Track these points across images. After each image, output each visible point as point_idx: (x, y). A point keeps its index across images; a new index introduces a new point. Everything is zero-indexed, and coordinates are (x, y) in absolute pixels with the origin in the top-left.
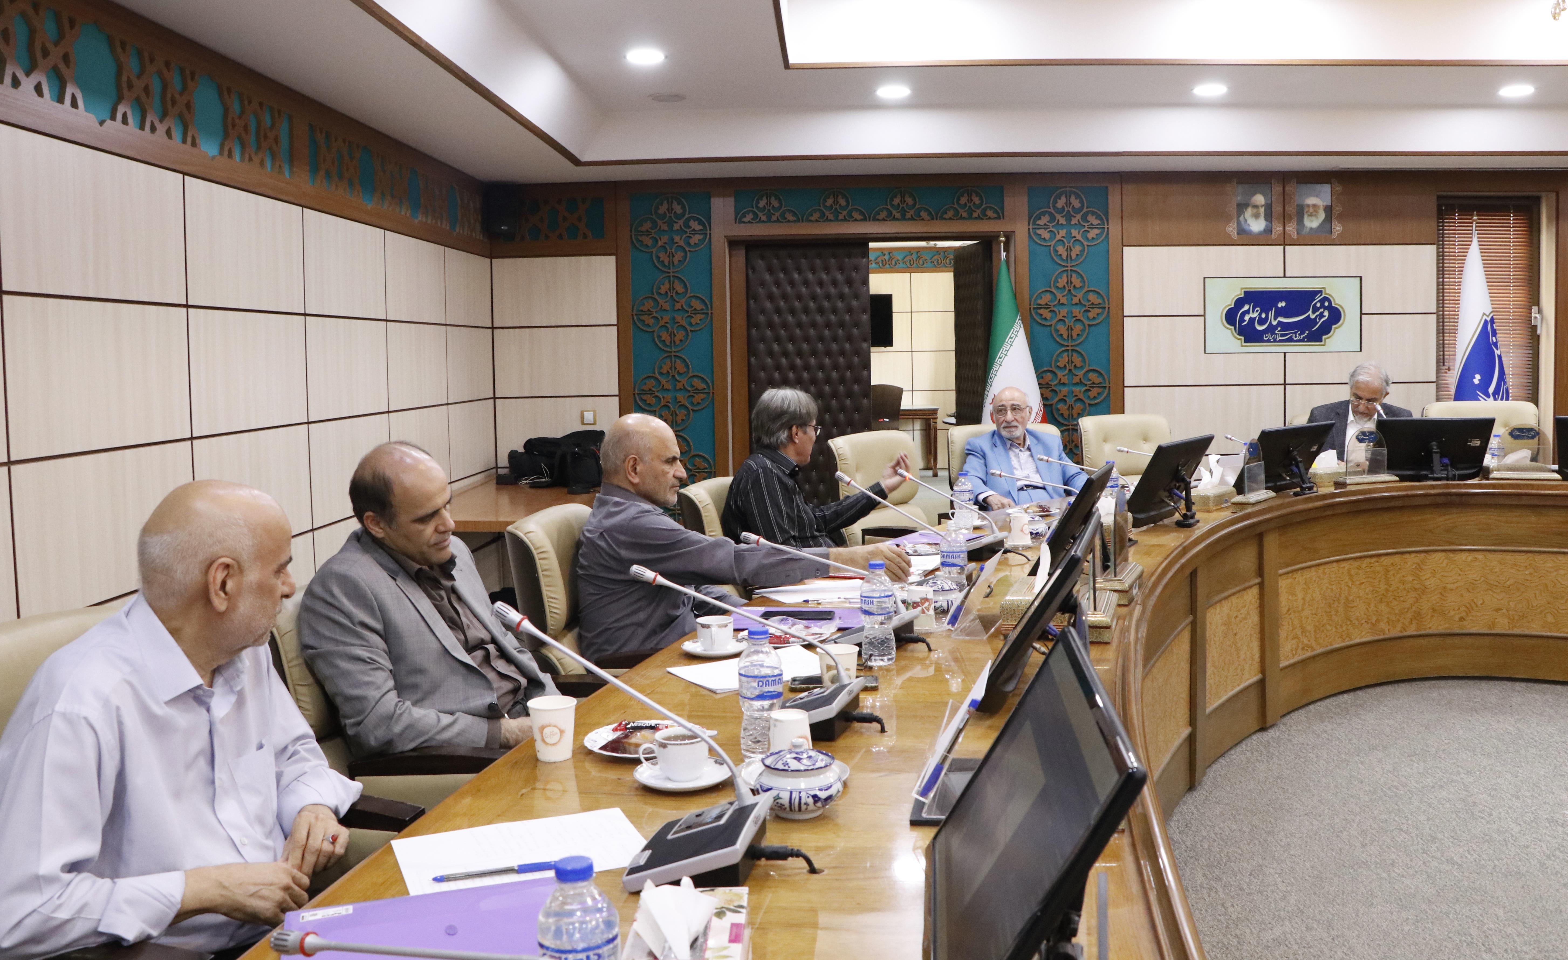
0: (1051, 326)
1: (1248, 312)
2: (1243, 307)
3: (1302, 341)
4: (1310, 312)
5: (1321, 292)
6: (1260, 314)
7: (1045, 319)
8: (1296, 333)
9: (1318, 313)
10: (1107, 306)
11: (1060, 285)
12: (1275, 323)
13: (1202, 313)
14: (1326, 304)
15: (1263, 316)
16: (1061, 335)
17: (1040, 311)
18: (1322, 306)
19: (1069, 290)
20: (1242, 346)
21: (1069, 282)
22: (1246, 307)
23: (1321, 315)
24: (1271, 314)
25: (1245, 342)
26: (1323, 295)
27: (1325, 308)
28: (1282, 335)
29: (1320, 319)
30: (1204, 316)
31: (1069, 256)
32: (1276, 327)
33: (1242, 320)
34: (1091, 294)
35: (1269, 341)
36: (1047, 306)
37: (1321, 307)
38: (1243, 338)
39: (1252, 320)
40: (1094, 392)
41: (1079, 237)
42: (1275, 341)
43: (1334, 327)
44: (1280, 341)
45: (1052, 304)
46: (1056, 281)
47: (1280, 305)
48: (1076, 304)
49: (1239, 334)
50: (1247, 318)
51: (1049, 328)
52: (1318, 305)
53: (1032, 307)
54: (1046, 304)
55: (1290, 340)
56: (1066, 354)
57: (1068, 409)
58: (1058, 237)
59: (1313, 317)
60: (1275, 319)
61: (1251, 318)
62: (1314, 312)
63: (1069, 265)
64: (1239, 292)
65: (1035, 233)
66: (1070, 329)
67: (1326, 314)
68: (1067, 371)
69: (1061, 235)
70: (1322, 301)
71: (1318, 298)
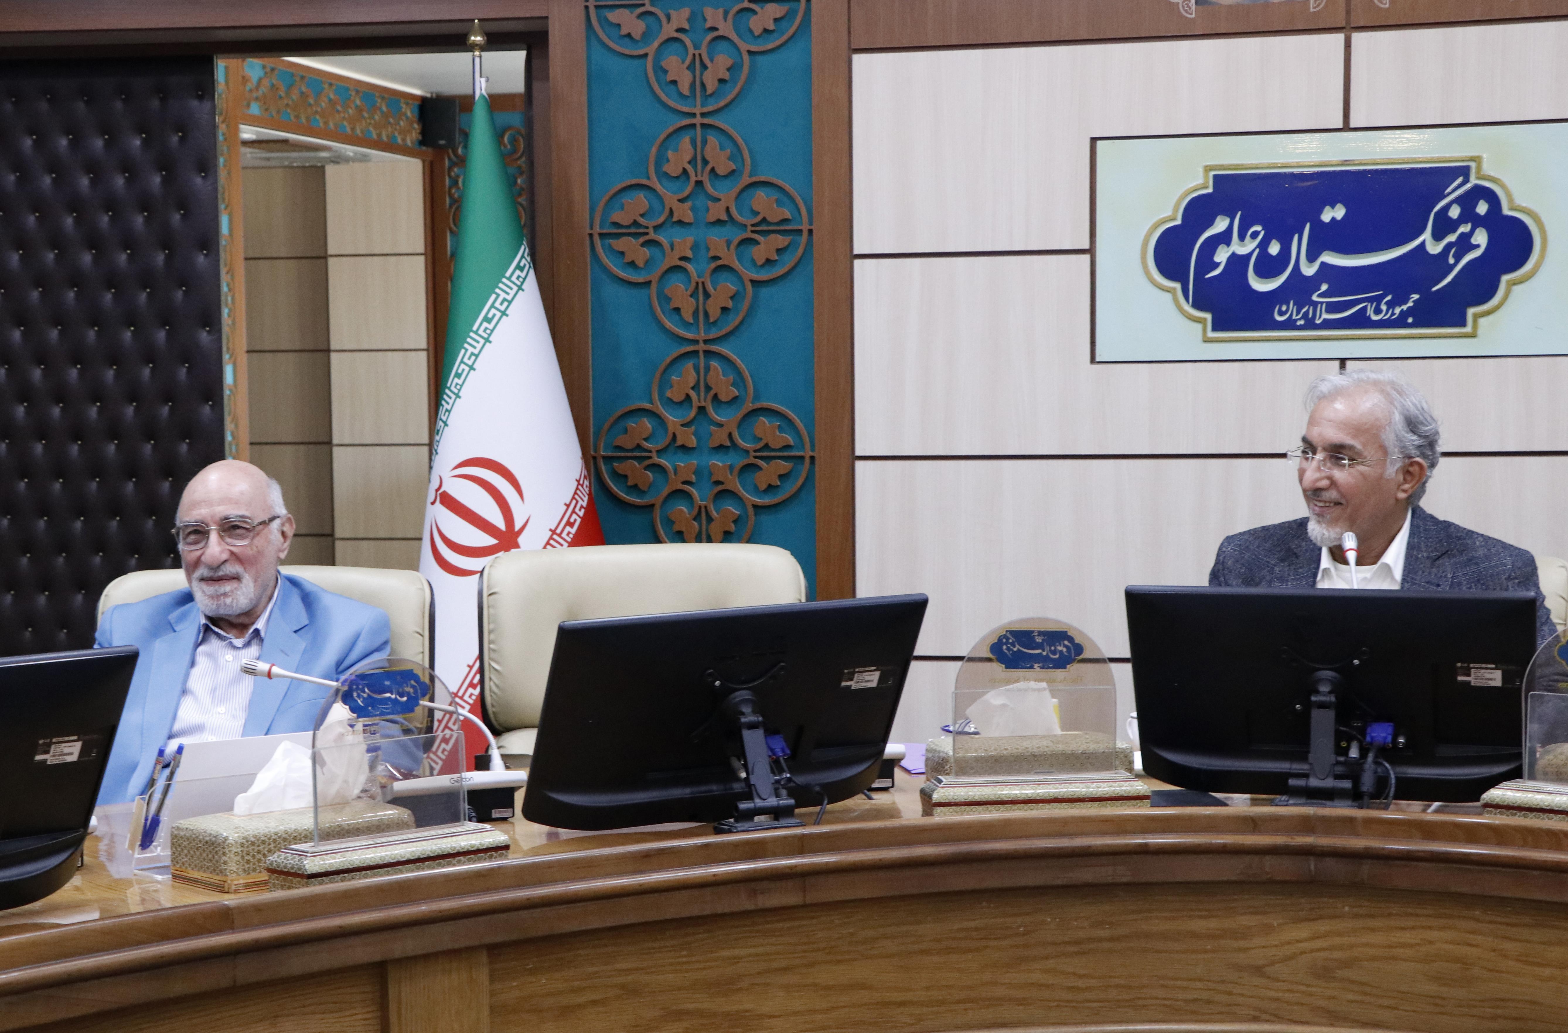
0: (648, 283)
1: (1225, 238)
2: (1210, 223)
3: (1399, 322)
4: (1427, 236)
5: (1464, 172)
6: (1263, 246)
7: (632, 264)
8: (1379, 299)
9: (1452, 238)
10: (805, 227)
11: (673, 169)
12: (1309, 270)
13: (1087, 246)
14: (1482, 208)
15: (1274, 249)
16: (677, 310)
17: (620, 244)
18: (1468, 215)
19: (699, 183)
20: (1207, 340)
21: (699, 160)
22: (1221, 225)
23: (1464, 244)
24: (1300, 245)
25: (1214, 329)
26: (1473, 181)
27: (1478, 222)
28: (1332, 308)
29: (1458, 258)
30: (1091, 251)
31: (698, 87)
32: (1313, 283)
33: (1206, 261)
34: (761, 194)
35: (1289, 325)
36: (635, 229)
37: (1462, 220)
38: (1208, 316)
39: (1238, 263)
40: (770, 472)
41: (726, 28)
42: (1310, 325)
43: (1505, 278)
44: (1328, 325)
45: (651, 223)
46: (661, 159)
47: (1327, 216)
48: (719, 222)
49: (1196, 305)
50: (1222, 256)
51: (643, 292)
52: (1455, 212)
53: (597, 229)
54: (635, 223)
55: (1360, 321)
56: (689, 365)
57: (697, 518)
58: (669, 30)
59: (1434, 249)
60: (1311, 258)
61: (1233, 257)
62: (1438, 236)
63: (698, 110)
64: (1200, 181)
65: (605, 22)
66: (700, 291)
67: (1481, 238)
68: (693, 413)
69: (675, 25)
70: (1467, 201)
71: (1455, 190)
